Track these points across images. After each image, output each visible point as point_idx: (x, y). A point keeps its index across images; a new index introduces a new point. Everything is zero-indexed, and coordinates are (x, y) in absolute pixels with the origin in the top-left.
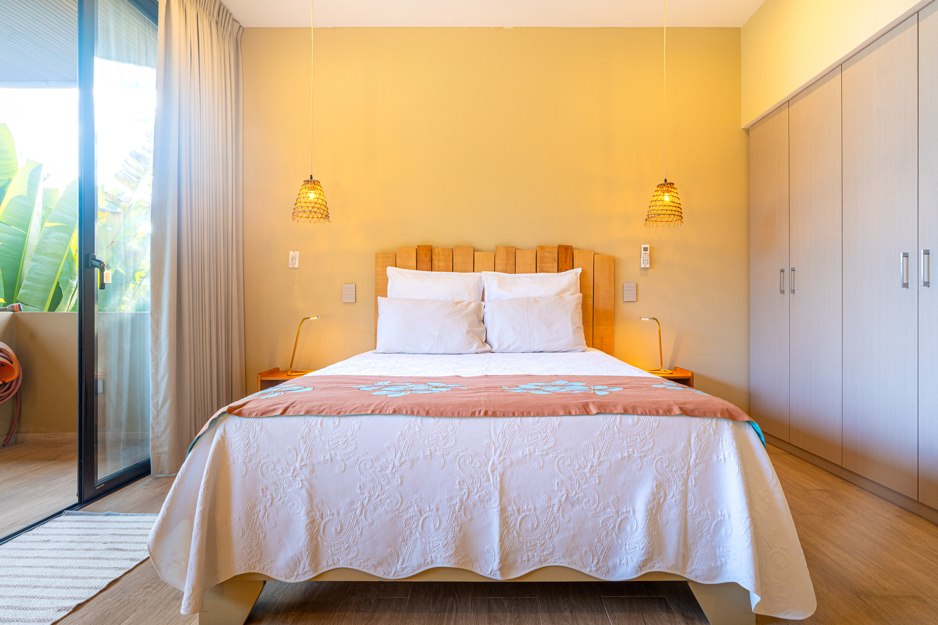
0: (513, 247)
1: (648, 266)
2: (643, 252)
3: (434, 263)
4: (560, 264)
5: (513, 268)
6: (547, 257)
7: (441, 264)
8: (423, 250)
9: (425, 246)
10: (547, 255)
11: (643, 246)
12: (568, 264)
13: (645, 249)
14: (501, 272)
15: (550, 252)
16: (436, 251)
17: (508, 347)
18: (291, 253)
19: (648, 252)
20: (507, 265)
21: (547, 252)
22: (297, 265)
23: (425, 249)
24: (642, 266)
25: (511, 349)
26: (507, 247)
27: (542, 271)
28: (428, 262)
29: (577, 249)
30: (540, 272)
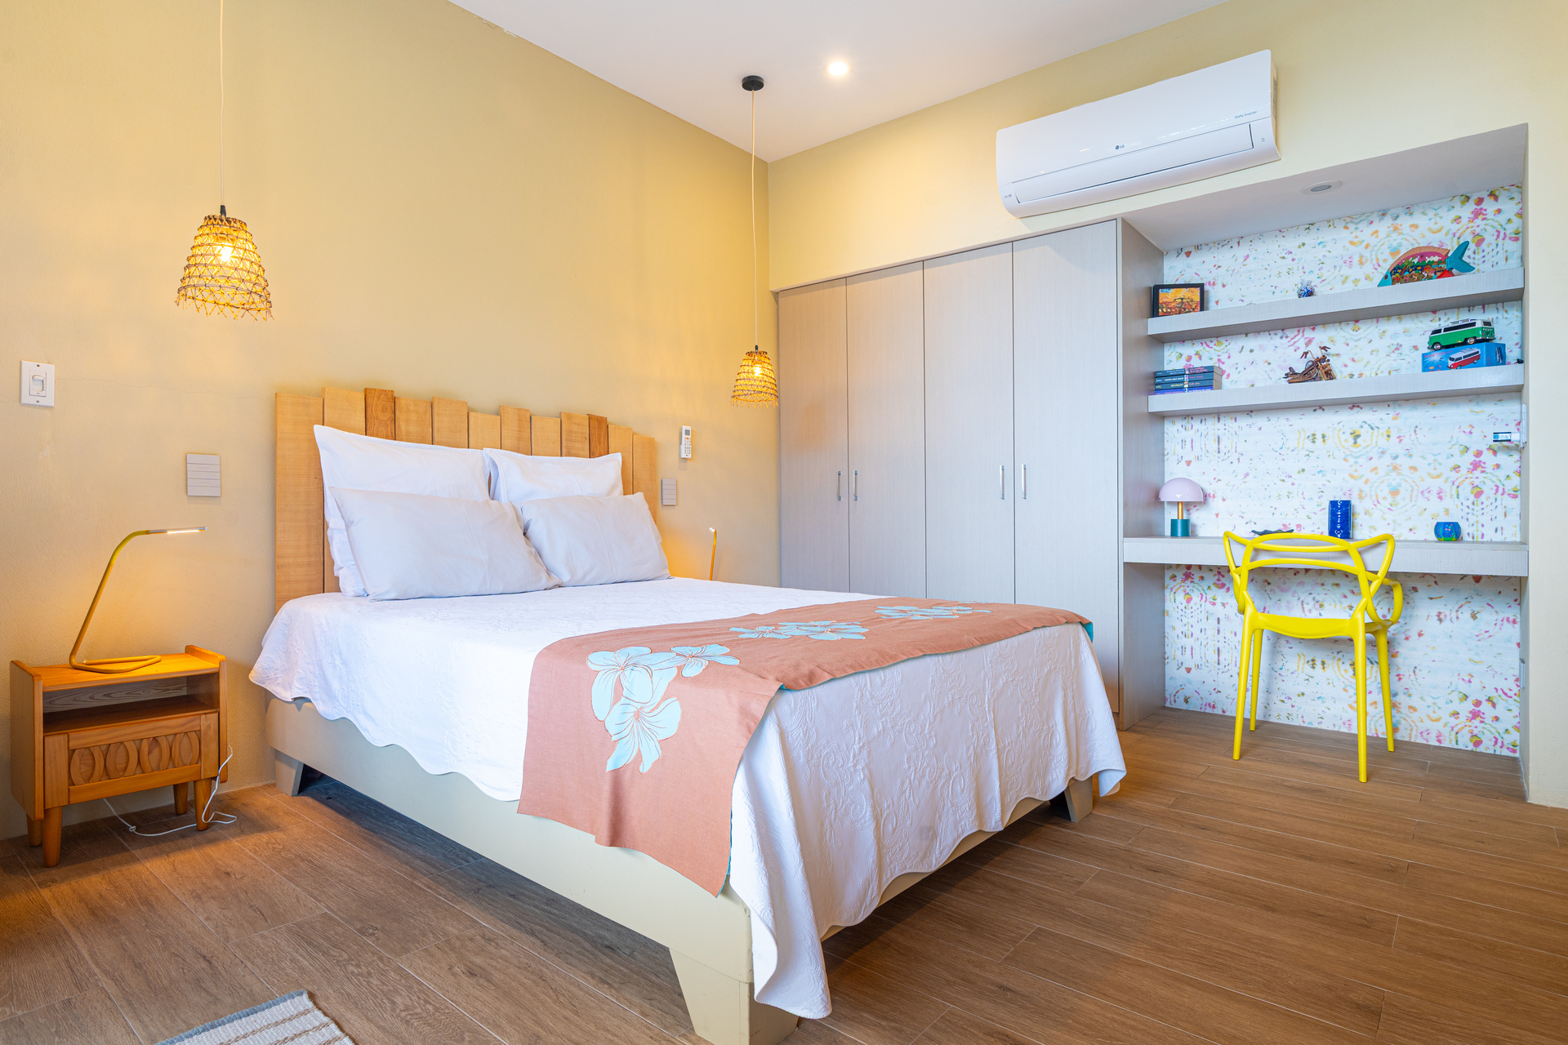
0: (527, 410)
1: (690, 456)
2: (684, 436)
3: (399, 426)
4: (592, 444)
5: (526, 447)
6: (576, 432)
7: (413, 428)
8: (379, 398)
9: (383, 391)
10: (575, 428)
11: (685, 428)
12: (602, 445)
13: (687, 432)
14: (512, 451)
15: (579, 425)
16: (401, 404)
17: (584, 576)
18: (29, 367)
19: (689, 437)
20: (519, 439)
21: (576, 424)
22: (49, 400)
23: (383, 396)
24: (684, 456)
25: (588, 579)
26: (519, 409)
27: (569, 454)
28: (389, 423)
29: (612, 424)
30: (566, 456)
